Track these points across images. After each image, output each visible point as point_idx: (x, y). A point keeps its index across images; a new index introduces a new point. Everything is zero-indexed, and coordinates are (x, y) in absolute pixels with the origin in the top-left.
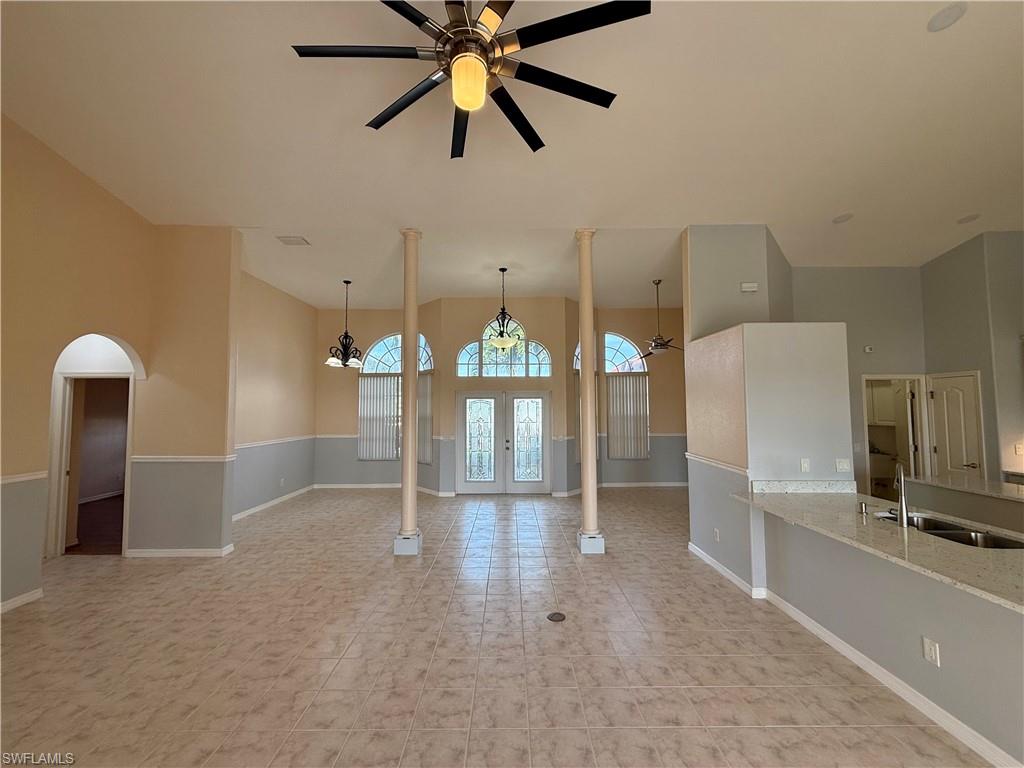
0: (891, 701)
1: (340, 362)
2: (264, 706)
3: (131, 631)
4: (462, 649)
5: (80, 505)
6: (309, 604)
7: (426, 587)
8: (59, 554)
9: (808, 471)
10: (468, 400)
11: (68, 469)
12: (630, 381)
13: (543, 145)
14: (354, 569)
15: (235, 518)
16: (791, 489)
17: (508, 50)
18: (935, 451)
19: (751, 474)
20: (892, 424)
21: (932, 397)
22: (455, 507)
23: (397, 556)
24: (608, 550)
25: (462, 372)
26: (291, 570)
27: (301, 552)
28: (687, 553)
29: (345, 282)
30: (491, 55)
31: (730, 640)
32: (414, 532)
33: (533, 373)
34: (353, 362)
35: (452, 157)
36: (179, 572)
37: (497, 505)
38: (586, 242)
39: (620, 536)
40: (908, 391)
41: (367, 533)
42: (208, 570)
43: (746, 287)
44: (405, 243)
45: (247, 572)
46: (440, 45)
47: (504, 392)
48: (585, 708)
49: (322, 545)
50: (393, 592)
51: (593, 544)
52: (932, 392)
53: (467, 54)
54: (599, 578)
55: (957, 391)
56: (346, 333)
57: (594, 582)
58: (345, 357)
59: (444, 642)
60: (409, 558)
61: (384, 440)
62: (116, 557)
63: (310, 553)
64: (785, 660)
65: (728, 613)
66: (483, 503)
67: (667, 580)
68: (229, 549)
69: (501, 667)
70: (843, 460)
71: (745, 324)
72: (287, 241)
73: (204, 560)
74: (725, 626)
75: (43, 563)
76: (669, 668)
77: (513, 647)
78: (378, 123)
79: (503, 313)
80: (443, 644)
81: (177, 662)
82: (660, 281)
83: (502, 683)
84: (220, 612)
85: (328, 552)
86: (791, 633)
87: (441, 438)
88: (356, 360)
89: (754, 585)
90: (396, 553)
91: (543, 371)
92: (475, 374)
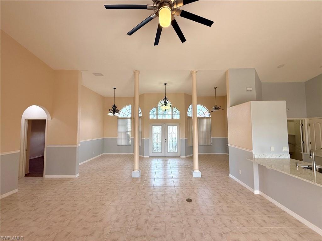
0: (314, 234)
1: (112, 114)
2: (93, 233)
3: (47, 204)
4: (159, 212)
5: (30, 160)
6: (105, 195)
7: (144, 189)
8: (23, 176)
9: (273, 151)
10: (153, 126)
11: (26, 149)
12: (205, 120)
13: (186, 41)
14: (119, 182)
15: (80, 164)
16: (267, 157)
17: (179, 5)
18: (310, 143)
19: (254, 152)
20: (294, 134)
21: (309, 125)
22: (149, 161)
23: (133, 178)
24: (202, 176)
25: (151, 117)
26: (98, 183)
27: (101, 176)
28: (229, 178)
29: (114, 88)
30: (173, 8)
31: (250, 209)
32: (138, 170)
33: (174, 118)
34: (116, 114)
35: (154, 45)
36: (62, 183)
37: (162, 160)
38: (194, 75)
39: (205, 171)
40: (301, 123)
41: (122, 170)
42: (72, 182)
43: (248, 89)
44: (135, 75)
45: (84, 183)
46: (155, 4)
47: (164, 123)
48: (205, 235)
49: (108, 174)
50: (133, 191)
51: (197, 174)
52: (309, 124)
53: (165, 7)
54: (201, 186)
55: (318, 123)
56: (114, 105)
57: (200, 187)
58: (114, 113)
59: (152, 209)
60: (137, 179)
61: (126, 139)
62: (41, 178)
63: (104, 177)
64: (271, 217)
65: (247, 199)
66: (158, 160)
67: (224, 187)
68: (78, 175)
69: (173, 219)
70: (285, 147)
71: (251, 101)
72: (96, 75)
73: (70, 179)
74: (247, 204)
75: (18, 180)
76: (231, 220)
77: (176, 211)
78: (130, 34)
79: (166, 98)
80: (152, 210)
81: (63, 216)
82: (216, 87)
83: (174, 225)
84: (76, 197)
85: (110, 176)
86: (271, 207)
87: (145, 139)
88: (117, 113)
89: (255, 189)
90: (132, 177)
91: (177, 117)
92: (155, 118)
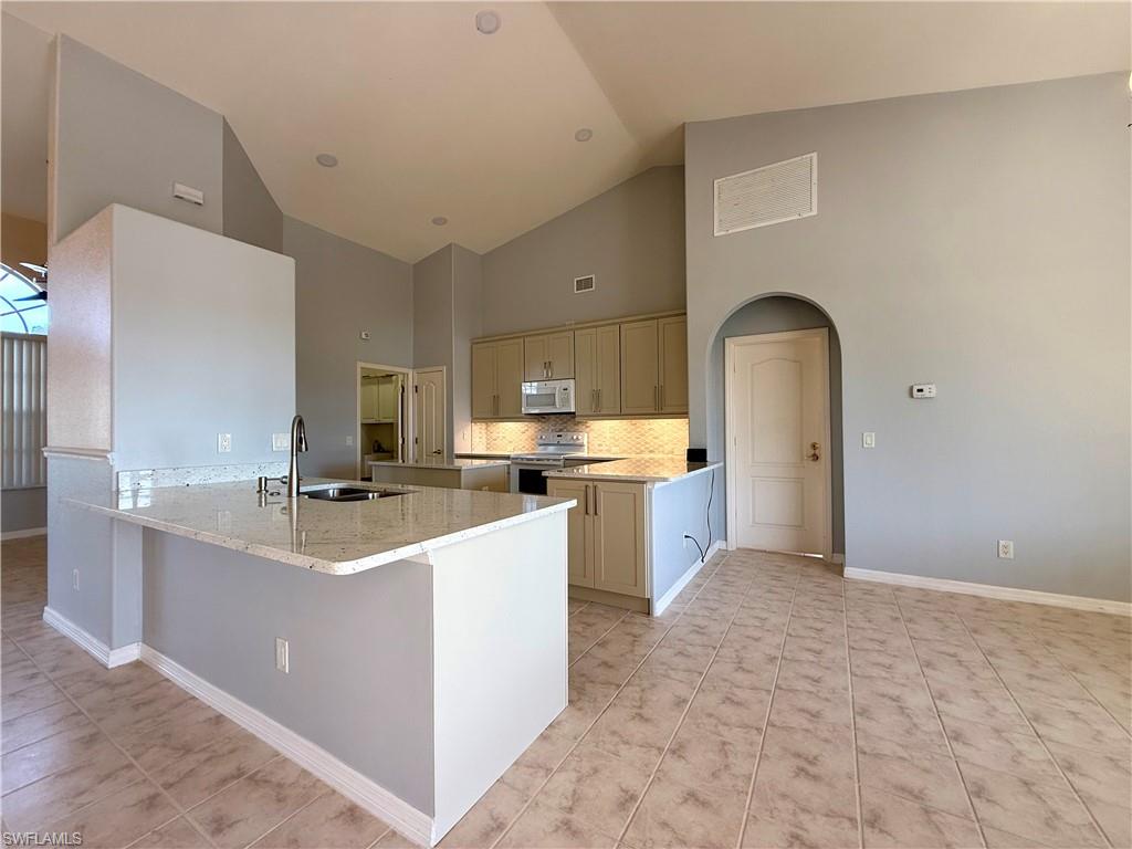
16: (193, 479)
18: (416, 442)
20: (391, 421)
21: (416, 391)
40: (400, 385)
43: (181, 189)
52: (416, 387)
55: (432, 385)
70: (282, 435)
71: (116, 206)
89: (115, 644)
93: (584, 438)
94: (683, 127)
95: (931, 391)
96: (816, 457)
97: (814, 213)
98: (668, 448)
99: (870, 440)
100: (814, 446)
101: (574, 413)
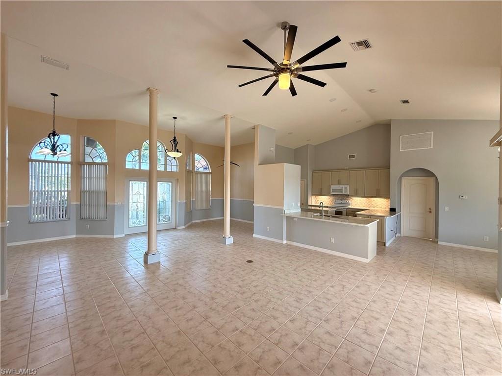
9: (294, 206)
10: (130, 182)
12: (204, 176)
16: (291, 211)
19: (285, 208)
25: (128, 166)
28: (253, 238)
29: (52, 94)
33: (169, 169)
56: (54, 132)
70: (299, 203)
71: (285, 163)
87: (116, 204)
91: (174, 168)
92: (137, 168)
93: (350, 202)
94: (391, 120)
95: (465, 197)
96: (430, 212)
97: (432, 147)
98: (380, 206)
99: (447, 209)
100: (430, 209)
101: (348, 195)
